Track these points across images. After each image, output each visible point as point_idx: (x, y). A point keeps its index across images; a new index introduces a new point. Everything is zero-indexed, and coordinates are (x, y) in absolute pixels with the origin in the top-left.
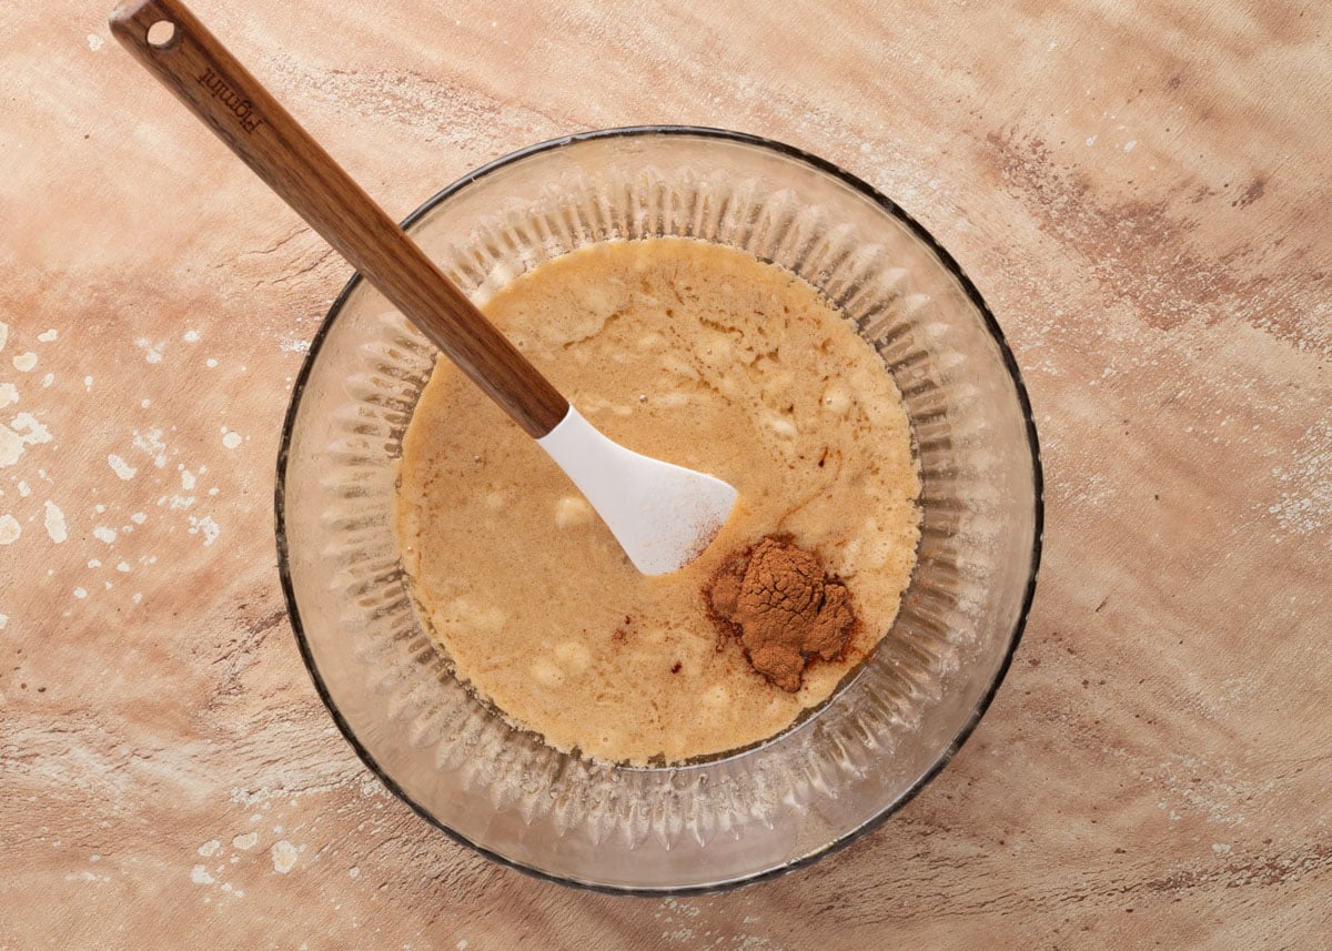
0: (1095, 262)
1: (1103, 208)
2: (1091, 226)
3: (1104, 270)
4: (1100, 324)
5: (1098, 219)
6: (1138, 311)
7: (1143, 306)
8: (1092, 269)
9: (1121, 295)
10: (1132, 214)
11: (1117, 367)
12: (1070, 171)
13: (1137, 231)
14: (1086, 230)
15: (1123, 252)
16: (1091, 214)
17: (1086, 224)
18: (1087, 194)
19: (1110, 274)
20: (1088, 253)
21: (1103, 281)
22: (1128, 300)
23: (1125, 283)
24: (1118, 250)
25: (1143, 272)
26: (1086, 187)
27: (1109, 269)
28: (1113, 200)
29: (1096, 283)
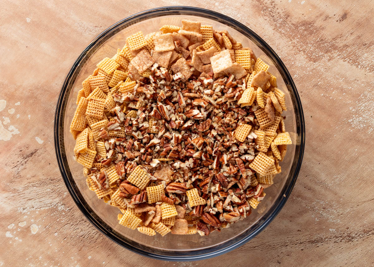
0: (291, 40)
1: (294, 23)
2: (290, 29)
3: (294, 43)
4: (293, 61)
5: (292, 26)
6: (305, 56)
7: (307, 54)
8: (290, 43)
9: (300, 51)
10: (304, 25)
11: (298, 74)
12: (283, 11)
13: (305, 30)
14: (288, 30)
15: (301, 37)
16: (290, 25)
17: (288, 28)
18: (289, 18)
19: (296, 44)
20: (289, 37)
21: (294, 46)
22: (302, 53)
23: (301, 47)
24: (299, 36)
25: (307, 44)
26: (288, 16)
27: (296, 43)
28: (297, 20)
29: (292, 47)
